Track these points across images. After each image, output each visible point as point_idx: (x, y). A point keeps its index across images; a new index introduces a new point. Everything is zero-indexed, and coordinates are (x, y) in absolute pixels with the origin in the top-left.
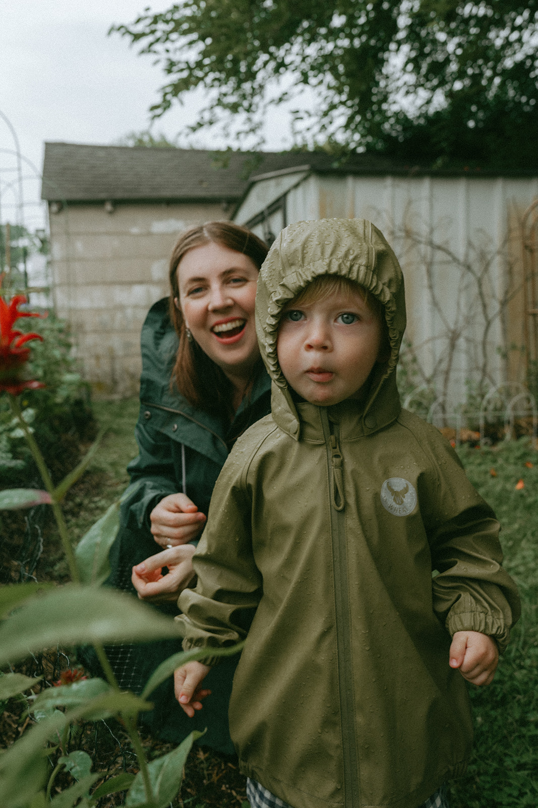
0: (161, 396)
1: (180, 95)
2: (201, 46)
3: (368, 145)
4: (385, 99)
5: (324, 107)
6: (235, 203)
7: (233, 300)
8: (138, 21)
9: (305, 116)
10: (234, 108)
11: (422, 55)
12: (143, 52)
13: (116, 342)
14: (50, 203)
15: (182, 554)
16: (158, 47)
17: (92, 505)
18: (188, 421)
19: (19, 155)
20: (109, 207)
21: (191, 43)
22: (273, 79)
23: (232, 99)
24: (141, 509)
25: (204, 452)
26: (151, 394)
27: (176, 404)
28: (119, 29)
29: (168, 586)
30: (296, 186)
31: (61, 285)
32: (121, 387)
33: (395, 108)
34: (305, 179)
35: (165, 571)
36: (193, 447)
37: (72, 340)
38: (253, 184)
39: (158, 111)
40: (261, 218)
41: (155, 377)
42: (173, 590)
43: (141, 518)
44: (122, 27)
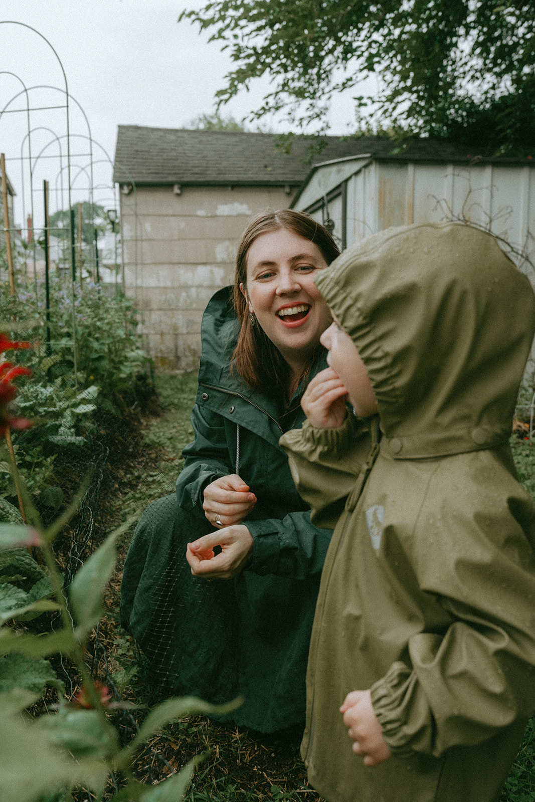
0: (220, 379)
1: (247, 81)
2: (268, 32)
3: (431, 131)
4: (451, 84)
5: (388, 92)
6: (297, 188)
7: (301, 286)
8: (208, 8)
9: (369, 102)
10: (300, 93)
11: (490, 39)
12: (213, 38)
13: (180, 320)
14: (121, 186)
15: (235, 534)
16: (228, 33)
17: (150, 479)
18: (246, 403)
19: (91, 140)
20: (177, 190)
21: (259, 29)
22: (340, 64)
23: (297, 84)
24: (196, 488)
25: (260, 434)
26: (210, 376)
27: (233, 387)
28: (189, 15)
29: (221, 565)
30: (357, 173)
31: (129, 264)
32: (183, 363)
33: (461, 93)
34: (365, 167)
35: (218, 550)
36: (250, 428)
37: (138, 317)
38: (316, 170)
39: (226, 96)
40: (320, 205)
41: (214, 359)
42: (226, 569)
43: (195, 497)
44: (192, 13)
